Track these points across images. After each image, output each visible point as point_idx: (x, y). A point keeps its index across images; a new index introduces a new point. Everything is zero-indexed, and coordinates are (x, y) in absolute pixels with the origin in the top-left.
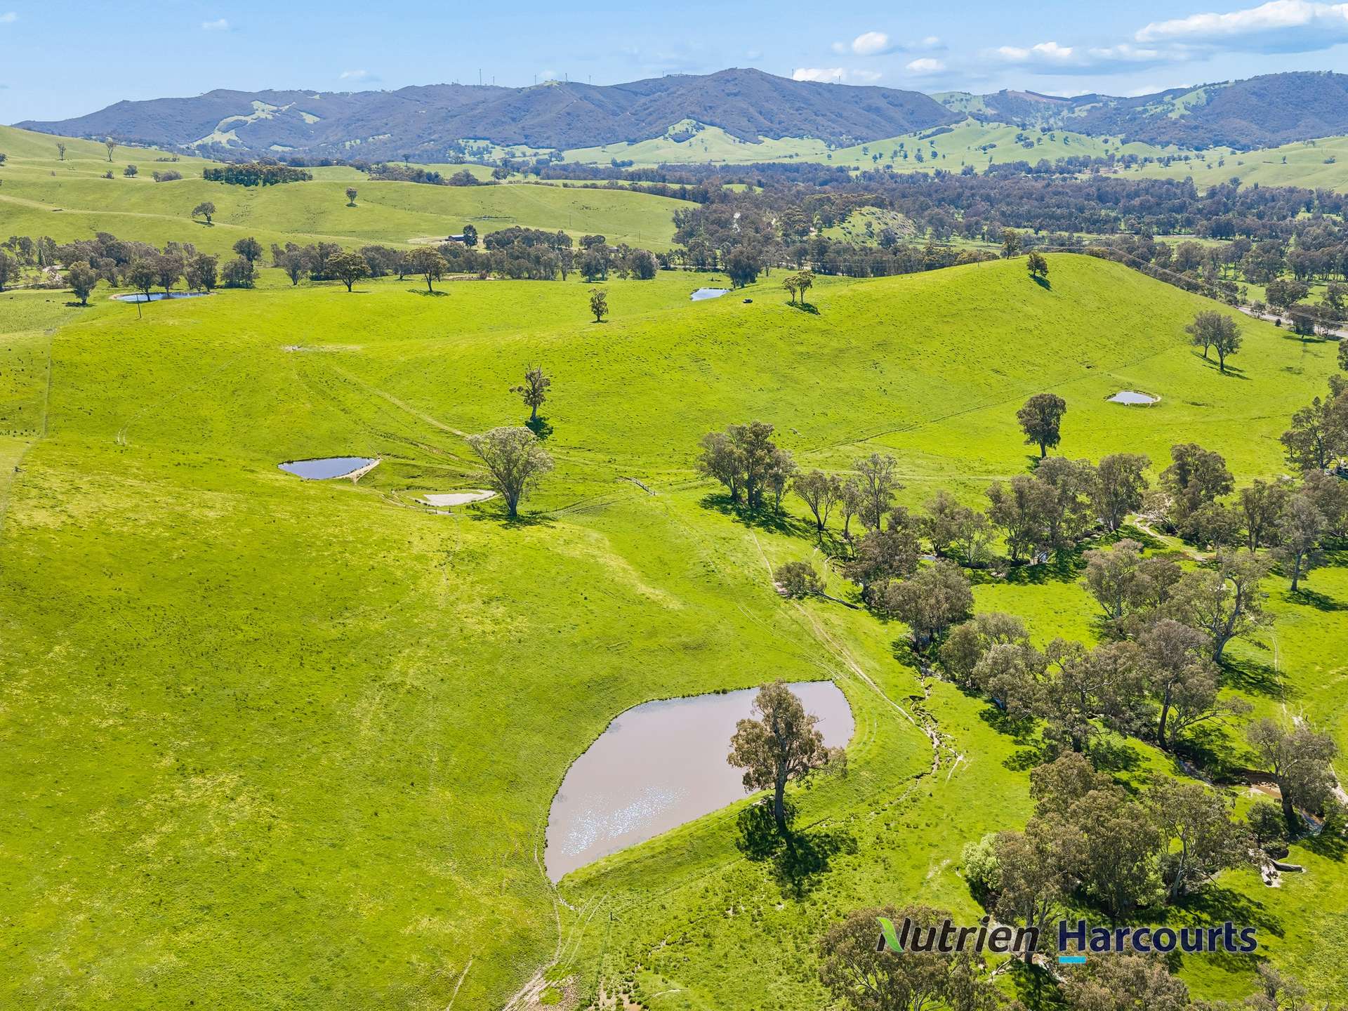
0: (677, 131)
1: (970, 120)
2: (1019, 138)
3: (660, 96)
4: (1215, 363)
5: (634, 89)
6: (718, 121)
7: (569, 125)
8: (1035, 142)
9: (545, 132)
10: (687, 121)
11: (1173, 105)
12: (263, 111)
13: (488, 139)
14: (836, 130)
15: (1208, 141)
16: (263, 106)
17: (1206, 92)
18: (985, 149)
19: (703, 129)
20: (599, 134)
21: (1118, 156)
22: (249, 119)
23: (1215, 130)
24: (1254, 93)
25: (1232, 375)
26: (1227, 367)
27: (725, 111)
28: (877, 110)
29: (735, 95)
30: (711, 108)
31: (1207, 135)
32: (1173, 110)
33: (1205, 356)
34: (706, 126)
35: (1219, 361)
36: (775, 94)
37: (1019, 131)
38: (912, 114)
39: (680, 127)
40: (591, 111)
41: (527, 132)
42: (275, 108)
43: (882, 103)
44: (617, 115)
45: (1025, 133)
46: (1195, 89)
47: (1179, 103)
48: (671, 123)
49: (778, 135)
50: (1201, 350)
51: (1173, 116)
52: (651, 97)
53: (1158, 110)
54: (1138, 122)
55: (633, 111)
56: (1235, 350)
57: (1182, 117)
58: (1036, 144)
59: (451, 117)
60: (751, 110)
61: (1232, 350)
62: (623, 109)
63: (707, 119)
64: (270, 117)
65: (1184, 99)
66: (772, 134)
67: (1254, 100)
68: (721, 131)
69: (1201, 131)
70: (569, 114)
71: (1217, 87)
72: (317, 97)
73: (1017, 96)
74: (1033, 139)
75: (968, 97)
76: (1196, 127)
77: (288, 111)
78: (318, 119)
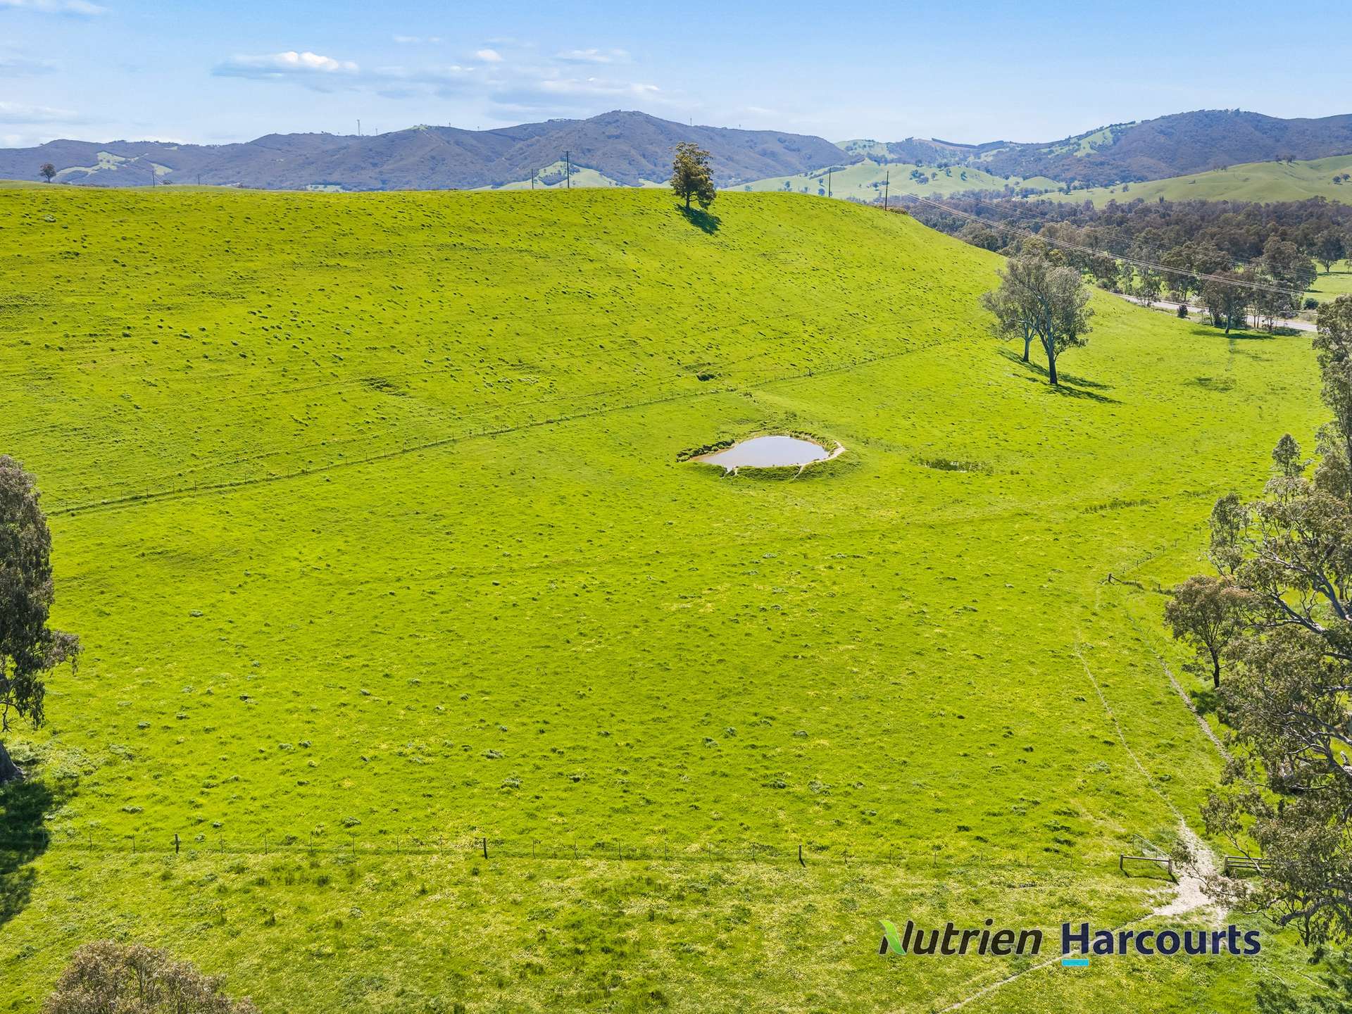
0: (548, 173)
1: (867, 160)
2: (915, 174)
3: (538, 141)
4: (1041, 370)
5: (511, 135)
6: (594, 163)
7: (433, 169)
8: (930, 177)
9: (405, 177)
10: (560, 163)
11: (1079, 145)
12: (107, 162)
13: (339, 184)
14: (725, 174)
15: (1114, 177)
16: (110, 157)
17: (1112, 132)
18: (876, 186)
19: (578, 171)
20: (465, 178)
21: (1017, 189)
22: (90, 171)
23: (1121, 166)
24: (1161, 132)
25: (1078, 395)
26: (1066, 378)
27: (604, 154)
28: (773, 155)
29: (617, 137)
30: (589, 150)
31: (1114, 171)
32: (1078, 150)
33: (1026, 359)
34: (581, 169)
35: (1046, 365)
36: (661, 137)
37: (914, 168)
38: (809, 158)
39: (551, 170)
40: (458, 155)
41: (385, 177)
42: (123, 159)
43: (778, 148)
44: (490, 160)
45: (920, 170)
46: (1101, 129)
47: (1084, 142)
48: (544, 166)
49: (662, 178)
50: (1017, 346)
51: (1079, 154)
52: (529, 142)
53: (1064, 151)
54: (1043, 162)
55: (508, 157)
56: (1080, 337)
57: (1088, 155)
58: (930, 180)
59: (309, 164)
60: (633, 152)
61: (1072, 338)
62: (500, 155)
63: (582, 161)
64: (114, 168)
65: (1090, 139)
66: (655, 177)
67: (1162, 139)
68: (597, 173)
69: (1107, 167)
70: (433, 158)
71: (1123, 127)
72: (176, 148)
73: (922, 143)
74: (928, 175)
75: (872, 144)
76: (1102, 164)
77: (138, 162)
78: (171, 170)
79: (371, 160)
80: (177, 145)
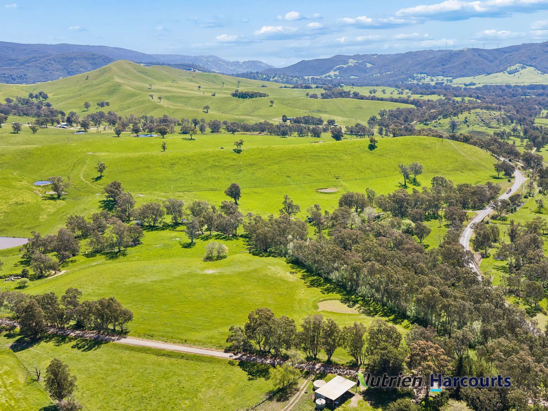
0: (511, 69)
3: (514, 54)
6: (534, 64)
7: (464, 67)
10: (519, 64)
12: (352, 63)
13: (426, 73)
16: (353, 61)
19: (525, 68)
22: (345, 66)
27: (541, 60)
30: (534, 58)
34: (527, 67)
39: (514, 67)
40: (477, 61)
42: (357, 61)
44: (493, 62)
48: (510, 66)
52: (510, 54)
55: (500, 60)
59: (419, 64)
62: (496, 59)
63: (530, 64)
64: (354, 65)
68: (534, 69)
70: (466, 62)
72: (376, 57)
77: (361, 62)
78: (372, 65)
79: (442, 63)
80: (377, 55)
